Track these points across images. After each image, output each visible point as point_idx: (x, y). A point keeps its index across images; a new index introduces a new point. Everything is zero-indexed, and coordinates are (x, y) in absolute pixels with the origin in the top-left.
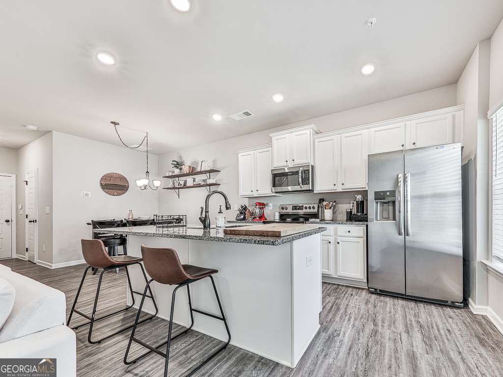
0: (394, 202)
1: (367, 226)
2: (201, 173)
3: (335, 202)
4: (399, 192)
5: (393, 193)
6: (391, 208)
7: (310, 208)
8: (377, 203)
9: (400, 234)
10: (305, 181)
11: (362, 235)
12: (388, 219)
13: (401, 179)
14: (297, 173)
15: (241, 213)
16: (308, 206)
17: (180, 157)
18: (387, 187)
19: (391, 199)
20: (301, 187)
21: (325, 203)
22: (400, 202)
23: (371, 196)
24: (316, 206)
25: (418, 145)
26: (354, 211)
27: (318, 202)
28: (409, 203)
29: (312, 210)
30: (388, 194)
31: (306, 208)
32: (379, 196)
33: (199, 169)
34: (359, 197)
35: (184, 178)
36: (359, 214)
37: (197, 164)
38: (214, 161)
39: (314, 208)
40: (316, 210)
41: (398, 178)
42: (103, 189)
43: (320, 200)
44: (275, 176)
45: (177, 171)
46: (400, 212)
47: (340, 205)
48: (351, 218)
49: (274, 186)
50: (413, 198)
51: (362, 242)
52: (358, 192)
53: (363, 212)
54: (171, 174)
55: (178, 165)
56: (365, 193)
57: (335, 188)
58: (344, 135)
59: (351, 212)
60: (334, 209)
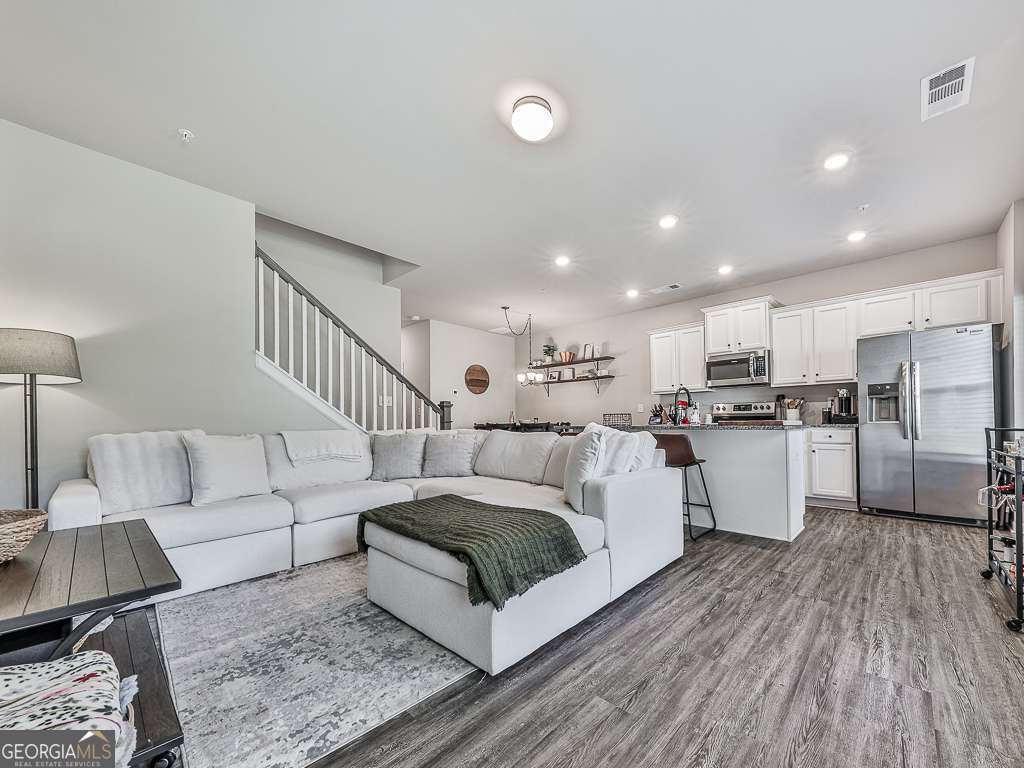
0: (897, 398)
1: (857, 429)
2: (584, 361)
3: (803, 399)
4: (904, 384)
5: (895, 386)
6: (892, 405)
7: (762, 408)
8: (872, 399)
9: (905, 437)
10: (759, 372)
11: (849, 440)
12: (888, 419)
13: (907, 366)
14: (746, 361)
15: (655, 415)
16: (759, 405)
17: (551, 339)
18: (886, 377)
19: (894, 394)
20: (752, 380)
21: (787, 401)
22: (905, 397)
23: (863, 390)
24: (772, 405)
25: (934, 323)
26: (835, 410)
27: (775, 399)
28: (918, 401)
29: (765, 411)
30: (888, 387)
31: (756, 408)
32: (873, 390)
33: (580, 356)
34: (843, 392)
35: (559, 368)
36: (844, 414)
37: (578, 349)
38: (605, 345)
39: (769, 408)
40: (772, 410)
41: (901, 366)
42: (468, 385)
43: (779, 396)
44: (709, 365)
45: (548, 360)
46: (905, 411)
47: (811, 404)
48: (829, 419)
49: (709, 378)
50: (924, 392)
51: (849, 450)
52: (841, 386)
53: (849, 412)
54: (539, 364)
55: (550, 350)
56: (852, 387)
57: (805, 379)
58: (817, 309)
59: (830, 412)
60: (801, 408)
